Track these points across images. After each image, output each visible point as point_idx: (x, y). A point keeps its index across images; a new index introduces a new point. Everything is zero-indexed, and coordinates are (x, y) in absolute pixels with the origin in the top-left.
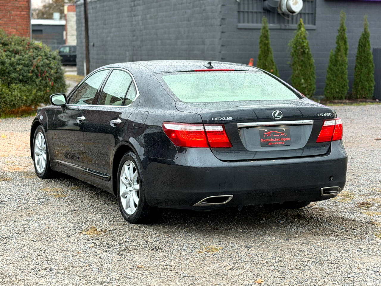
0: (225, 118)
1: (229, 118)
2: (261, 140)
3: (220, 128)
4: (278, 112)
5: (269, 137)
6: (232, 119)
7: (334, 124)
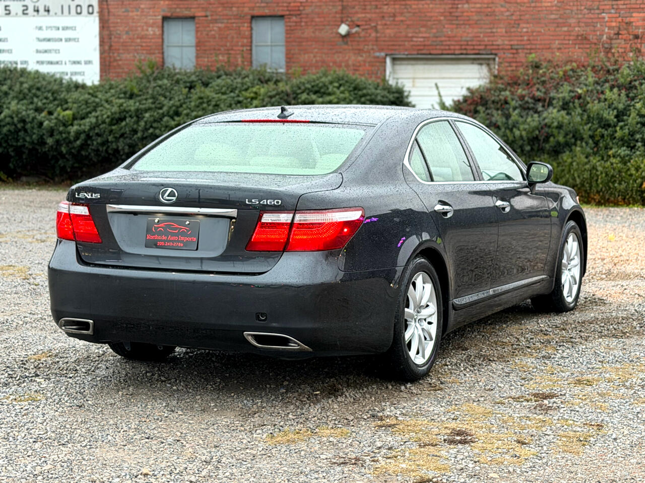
0: (90, 195)
1: (96, 195)
2: (147, 236)
3: (85, 211)
4: (170, 190)
5: (160, 233)
6: (99, 197)
7: (289, 221)
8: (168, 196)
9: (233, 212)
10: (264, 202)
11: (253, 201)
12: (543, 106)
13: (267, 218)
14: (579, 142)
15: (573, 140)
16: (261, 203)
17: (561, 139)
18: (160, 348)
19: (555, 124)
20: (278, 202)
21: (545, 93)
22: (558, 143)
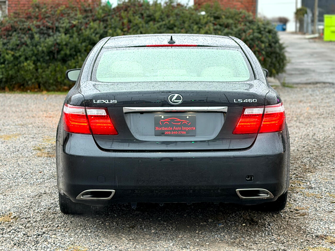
0: (108, 101)
1: (113, 101)
2: (155, 128)
3: (103, 112)
4: (176, 95)
5: (166, 125)
6: (116, 102)
7: (262, 113)
8: (176, 99)
9: (224, 109)
10: (246, 101)
11: (239, 100)
12: (53, 32)
13: (248, 111)
14: (79, 54)
15: (74, 53)
16: (244, 101)
17: (68, 52)
18: (161, 205)
19: (64, 43)
20: (255, 101)
21: (52, 24)
22: (66, 54)
